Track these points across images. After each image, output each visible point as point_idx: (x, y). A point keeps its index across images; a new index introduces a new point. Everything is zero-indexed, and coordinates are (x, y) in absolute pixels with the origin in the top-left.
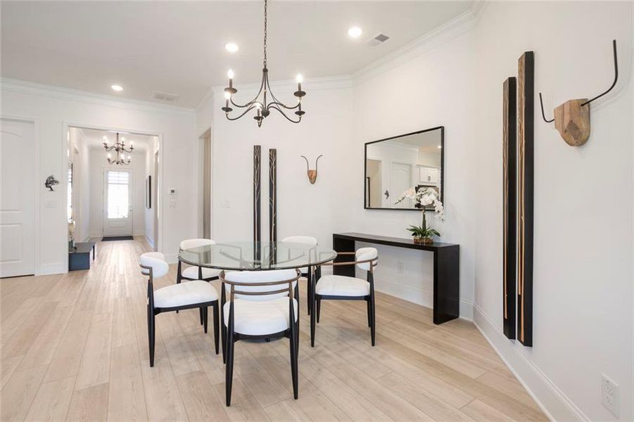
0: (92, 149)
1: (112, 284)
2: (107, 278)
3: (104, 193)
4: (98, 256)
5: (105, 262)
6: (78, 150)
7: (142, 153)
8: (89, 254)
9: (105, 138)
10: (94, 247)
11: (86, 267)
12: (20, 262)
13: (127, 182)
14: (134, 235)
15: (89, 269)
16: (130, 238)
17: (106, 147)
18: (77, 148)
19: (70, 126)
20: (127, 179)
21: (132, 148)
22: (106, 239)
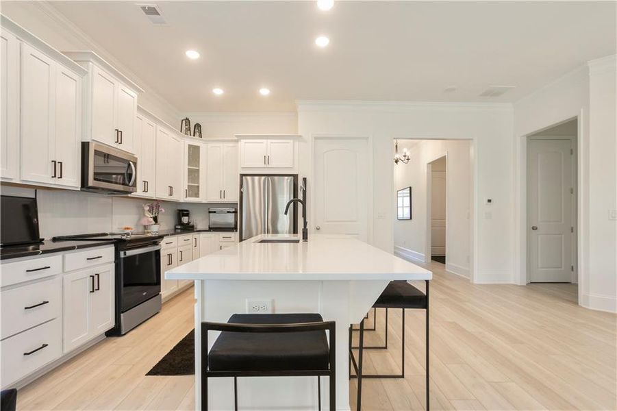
19: (394, 139)
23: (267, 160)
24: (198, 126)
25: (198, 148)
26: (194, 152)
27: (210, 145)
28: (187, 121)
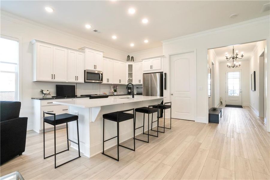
0: (221, 63)
1: (232, 139)
2: (229, 133)
3: (226, 83)
4: (223, 115)
5: (227, 121)
6: (214, 63)
7: (248, 60)
8: (218, 115)
9: (226, 53)
10: (221, 111)
11: (217, 122)
12: (190, 114)
13: (239, 77)
14: (243, 105)
15: (219, 123)
16: (240, 107)
17: (227, 58)
18: (213, 62)
19: (208, 49)
20: (239, 75)
21: (242, 56)
22: (227, 106)
23: (151, 67)
24: (132, 57)
25: (132, 65)
26: (130, 67)
27: (136, 63)
28: (129, 56)
